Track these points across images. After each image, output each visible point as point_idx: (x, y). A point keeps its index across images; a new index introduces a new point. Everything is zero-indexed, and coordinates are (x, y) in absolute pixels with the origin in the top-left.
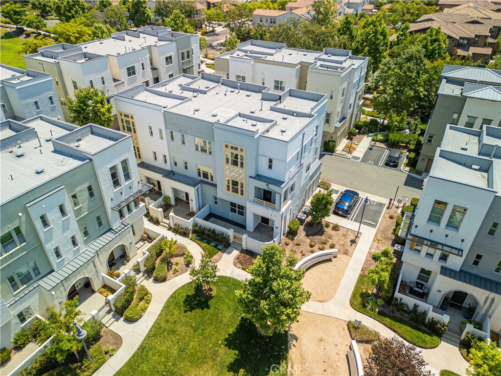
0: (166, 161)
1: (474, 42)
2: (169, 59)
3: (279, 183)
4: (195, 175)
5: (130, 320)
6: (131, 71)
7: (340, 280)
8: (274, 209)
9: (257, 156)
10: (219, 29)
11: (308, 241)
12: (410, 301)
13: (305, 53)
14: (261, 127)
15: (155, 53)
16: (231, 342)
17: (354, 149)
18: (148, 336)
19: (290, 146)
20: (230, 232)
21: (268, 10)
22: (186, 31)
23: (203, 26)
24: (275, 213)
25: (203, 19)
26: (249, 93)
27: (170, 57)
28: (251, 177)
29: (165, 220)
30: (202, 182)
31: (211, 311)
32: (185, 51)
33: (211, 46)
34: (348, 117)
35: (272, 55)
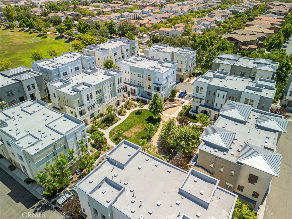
0: (129, 81)
1: (251, 43)
2: (127, 50)
3: (160, 85)
4: (138, 85)
5: (122, 115)
6: (115, 54)
7: (176, 111)
8: (159, 92)
9: (155, 77)
10: (145, 35)
11: (169, 103)
12: (192, 114)
13: (175, 48)
14: (156, 70)
15: (123, 48)
16: (146, 120)
17: (190, 81)
18: (127, 118)
19: (163, 74)
20: (147, 100)
21: (166, 28)
22: (133, 39)
23: (138, 34)
24: (160, 94)
25: (138, 31)
26: (154, 61)
27: (128, 49)
28: (153, 83)
29: (128, 97)
30: (139, 86)
31: (142, 115)
32: (133, 47)
33: (141, 43)
34: (189, 70)
35: (164, 49)
